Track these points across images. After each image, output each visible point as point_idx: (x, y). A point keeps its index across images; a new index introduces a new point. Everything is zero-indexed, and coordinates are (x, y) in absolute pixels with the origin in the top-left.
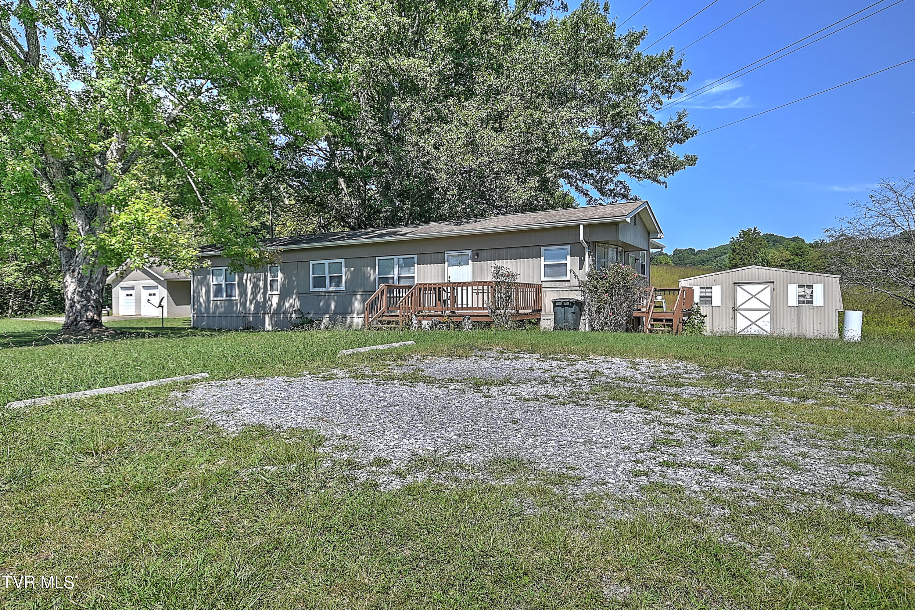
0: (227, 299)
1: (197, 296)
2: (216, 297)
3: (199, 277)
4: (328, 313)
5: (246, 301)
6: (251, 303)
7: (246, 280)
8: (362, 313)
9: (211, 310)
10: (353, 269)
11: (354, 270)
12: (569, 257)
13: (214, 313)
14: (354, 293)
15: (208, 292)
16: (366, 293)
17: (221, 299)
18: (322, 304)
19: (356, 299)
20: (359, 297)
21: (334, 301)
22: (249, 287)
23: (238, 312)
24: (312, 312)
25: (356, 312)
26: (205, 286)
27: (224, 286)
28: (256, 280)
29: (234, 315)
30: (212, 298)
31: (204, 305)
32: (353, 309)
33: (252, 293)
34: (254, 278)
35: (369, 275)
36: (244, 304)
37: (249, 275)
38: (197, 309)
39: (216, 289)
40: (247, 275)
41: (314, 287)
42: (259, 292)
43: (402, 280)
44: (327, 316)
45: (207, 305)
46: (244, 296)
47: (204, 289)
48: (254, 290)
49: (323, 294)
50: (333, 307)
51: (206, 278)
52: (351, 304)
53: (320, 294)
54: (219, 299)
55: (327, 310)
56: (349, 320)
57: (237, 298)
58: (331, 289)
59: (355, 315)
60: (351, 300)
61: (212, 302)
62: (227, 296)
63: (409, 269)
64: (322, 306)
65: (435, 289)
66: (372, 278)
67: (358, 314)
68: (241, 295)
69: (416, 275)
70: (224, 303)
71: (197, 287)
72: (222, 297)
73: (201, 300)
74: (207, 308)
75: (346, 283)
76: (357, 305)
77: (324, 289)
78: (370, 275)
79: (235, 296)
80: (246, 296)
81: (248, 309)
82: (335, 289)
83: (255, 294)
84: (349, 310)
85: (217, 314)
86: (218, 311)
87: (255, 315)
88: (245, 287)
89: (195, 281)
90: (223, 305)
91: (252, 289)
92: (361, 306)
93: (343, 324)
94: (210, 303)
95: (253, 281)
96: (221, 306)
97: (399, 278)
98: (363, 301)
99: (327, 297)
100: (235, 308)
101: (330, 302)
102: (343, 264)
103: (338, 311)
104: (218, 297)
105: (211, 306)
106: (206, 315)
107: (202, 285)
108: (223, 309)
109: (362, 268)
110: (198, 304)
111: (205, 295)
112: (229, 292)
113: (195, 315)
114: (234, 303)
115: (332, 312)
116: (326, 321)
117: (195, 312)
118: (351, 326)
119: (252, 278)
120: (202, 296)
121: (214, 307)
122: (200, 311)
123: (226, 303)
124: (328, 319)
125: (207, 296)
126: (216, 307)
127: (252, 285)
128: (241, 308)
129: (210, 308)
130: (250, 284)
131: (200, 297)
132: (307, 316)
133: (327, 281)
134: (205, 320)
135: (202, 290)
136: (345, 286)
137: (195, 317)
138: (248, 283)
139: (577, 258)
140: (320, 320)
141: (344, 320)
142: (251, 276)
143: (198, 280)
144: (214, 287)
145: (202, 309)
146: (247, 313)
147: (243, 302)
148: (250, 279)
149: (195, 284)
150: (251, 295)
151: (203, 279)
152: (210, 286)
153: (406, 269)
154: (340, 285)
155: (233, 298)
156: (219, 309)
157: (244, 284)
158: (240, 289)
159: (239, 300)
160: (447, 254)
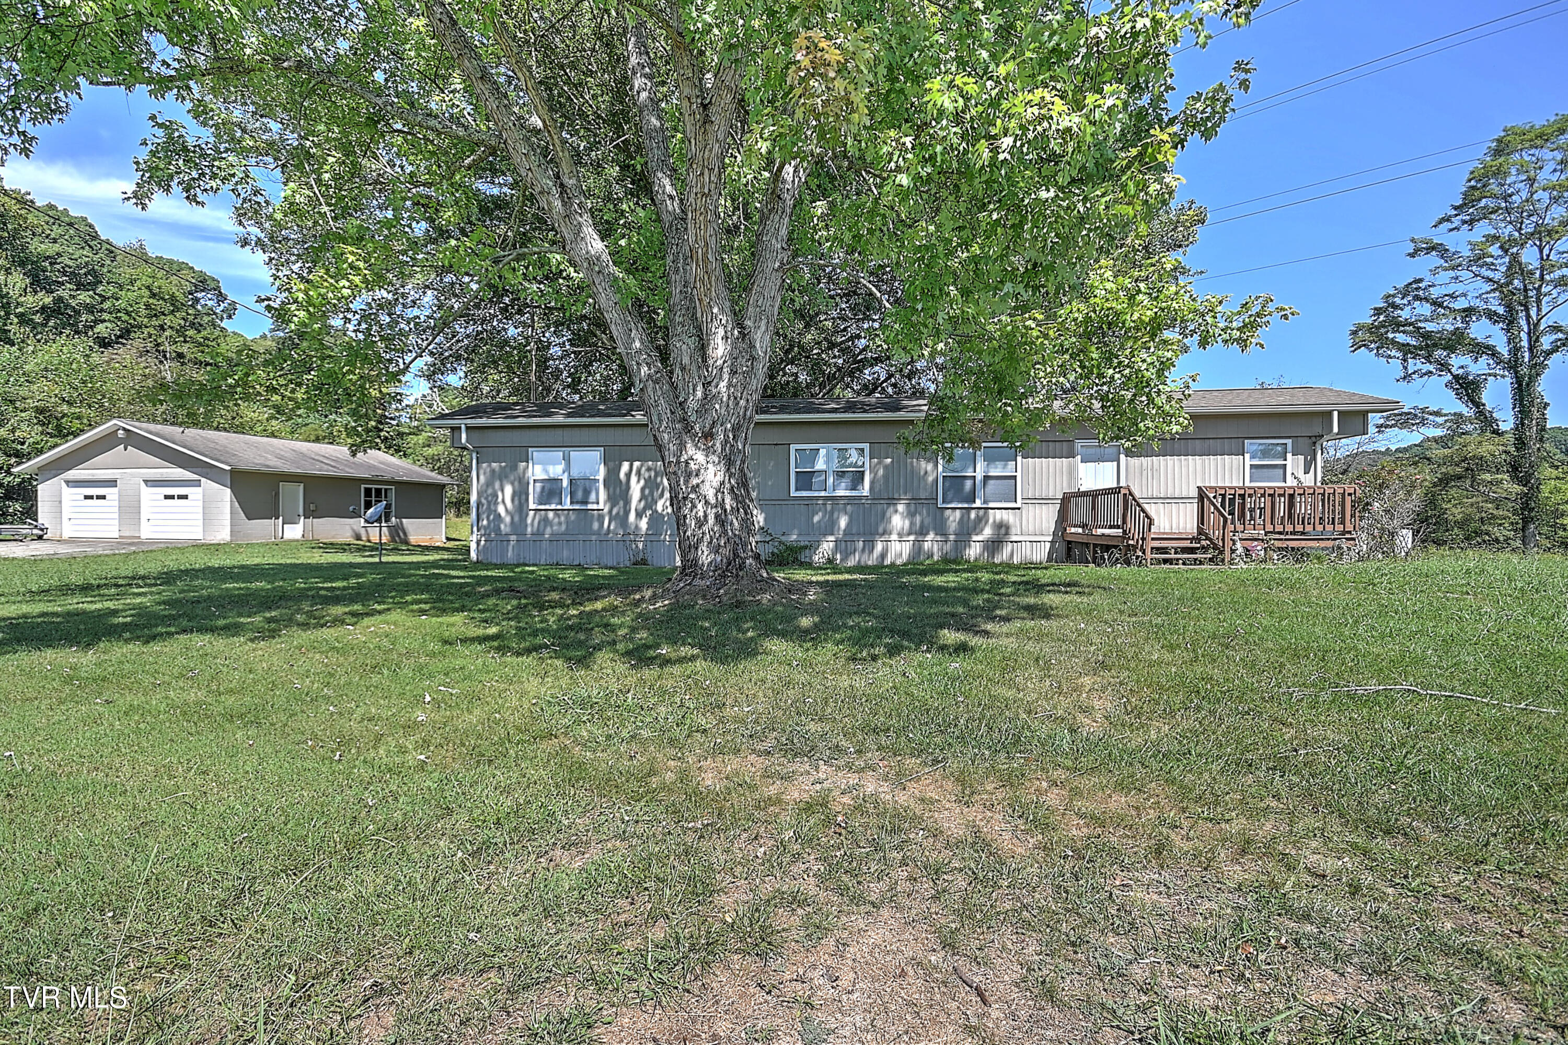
0: (571, 508)
1: (489, 503)
2: (541, 504)
3: (494, 465)
4: (832, 534)
5: (627, 513)
6: (639, 515)
7: (628, 475)
8: (909, 534)
9: (529, 529)
10: (889, 460)
11: (892, 462)
12: (1289, 456)
13: (539, 533)
14: (892, 501)
15: (521, 495)
16: (916, 504)
17: (559, 507)
18: (816, 519)
19: (896, 511)
20: (901, 508)
21: (846, 513)
22: (636, 488)
23: (604, 532)
24: (796, 531)
25: (895, 531)
26: (512, 484)
27: (565, 483)
28: (653, 474)
29: (594, 538)
30: (532, 505)
31: (508, 519)
32: (889, 527)
33: (643, 497)
34: (649, 469)
35: (922, 473)
36: (623, 519)
37: (636, 464)
38: (485, 528)
39: (543, 488)
40: (631, 466)
41: (797, 490)
42: (662, 495)
43: (991, 482)
44: (832, 538)
45: (516, 519)
46: (621, 503)
47: (508, 490)
48: (647, 492)
49: (820, 502)
50: (843, 522)
51: (515, 467)
52: (883, 517)
53: (814, 502)
54: (553, 507)
55: (830, 528)
56: (879, 547)
57: (601, 506)
58: (841, 493)
59: (894, 537)
60: (884, 514)
61: (532, 513)
62: (572, 503)
63: (1005, 466)
64: (819, 522)
65: (1224, 496)
66: (930, 479)
67: (900, 535)
68: (612, 500)
69: (1019, 475)
70: (567, 517)
71: (489, 484)
72: (561, 504)
73: (501, 509)
74: (518, 526)
75: (872, 483)
76: (898, 521)
77: (823, 494)
78: (926, 472)
79: (598, 503)
80: (627, 502)
81: (633, 527)
82: (848, 493)
83: (650, 499)
84: (881, 530)
85: (547, 536)
86: (548, 530)
87: (653, 538)
88: (624, 487)
89: (481, 472)
90: (563, 519)
91: (643, 490)
92: (907, 523)
93: (867, 551)
94: (527, 515)
95: (647, 475)
96: (556, 520)
97: (986, 478)
98: (911, 514)
99: (829, 507)
100: (596, 526)
101: (835, 515)
102: (867, 452)
103: (854, 531)
104: (550, 504)
105: (529, 521)
106: (513, 537)
107: (505, 482)
108: (563, 527)
109: (909, 460)
110: (492, 517)
111: (513, 500)
112: (580, 495)
113: (483, 539)
114: (593, 515)
115: (841, 532)
116: (827, 547)
117: (483, 532)
118: (883, 556)
119: (643, 469)
120: (503, 501)
121: (539, 523)
122: (498, 530)
123: (573, 517)
124: (831, 544)
125: (516, 502)
126: (542, 523)
127: (642, 482)
128: (612, 528)
129: (526, 526)
130: (638, 481)
131: (496, 503)
132: (783, 538)
133: (831, 480)
134: (510, 548)
135: (503, 491)
136: (871, 489)
137: (483, 543)
138: (634, 479)
139: (1301, 458)
140: (813, 547)
141: (870, 545)
142: (642, 466)
143: (493, 471)
144: (538, 485)
145: (502, 526)
146: (630, 534)
147: (618, 513)
148: (639, 473)
149: (482, 478)
150: (640, 501)
151: (508, 470)
152: (528, 483)
153: (1000, 464)
154: (860, 487)
155: (590, 507)
156: (552, 526)
157: (621, 481)
158: (611, 490)
159: (606, 510)
160: (1079, 444)
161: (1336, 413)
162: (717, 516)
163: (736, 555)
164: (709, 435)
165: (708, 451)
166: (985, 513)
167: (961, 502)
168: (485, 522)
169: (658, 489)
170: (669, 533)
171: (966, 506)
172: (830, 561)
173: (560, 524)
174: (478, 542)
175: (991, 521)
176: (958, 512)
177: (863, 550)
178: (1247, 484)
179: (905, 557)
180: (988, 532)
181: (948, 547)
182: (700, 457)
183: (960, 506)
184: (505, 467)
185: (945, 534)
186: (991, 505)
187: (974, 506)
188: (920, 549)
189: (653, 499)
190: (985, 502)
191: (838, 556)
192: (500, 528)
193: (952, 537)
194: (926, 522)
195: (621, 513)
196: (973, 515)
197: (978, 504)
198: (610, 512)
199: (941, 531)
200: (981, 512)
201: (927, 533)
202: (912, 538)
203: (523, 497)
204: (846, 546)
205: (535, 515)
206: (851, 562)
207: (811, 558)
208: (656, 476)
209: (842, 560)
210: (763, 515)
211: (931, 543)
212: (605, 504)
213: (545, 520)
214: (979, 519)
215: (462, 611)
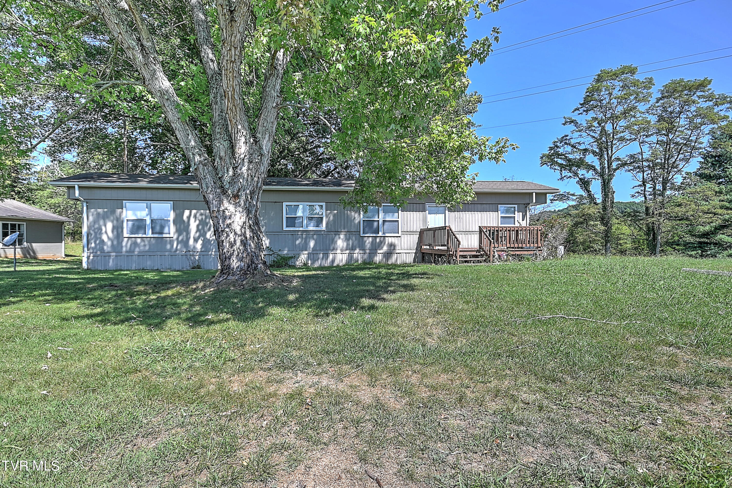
0: (152, 236)
1: (96, 233)
2: (132, 233)
3: (99, 210)
4: (306, 250)
5: (188, 239)
6: (196, 240)
7: (189, 218)
8: (346, 250)
9: (124, 249)
10: (336, 212)
12: (516, 212)
13: (131, 251)
14: (337, 233)
15: (118, 228)
16: (349, 235)
17: (144, 236)
18: (297, 242)
19: (340, 238)
20: (342, 236)
21: (313, 239)
22: (193, 225)
23: (173, 250)
24: (287, 249)
25: (339, 249)
26: (112, 222)
27: (148, 222)
28: (204, 217)
29: (167, 254)
30: (126, 235)
31: (109, 243)
32: (336, 246)
33: (198, 230)
34: (201, 215)
35: (353, 218)
36: (185, 243)
37: (194, 212)
38: (93, 248)
39: (133, 225)
40: (191, 213)
41: (287, 227)
42: (209, 229)
43: (386, 223)
44: (306, 252)
45: (115, 243)
46: (185, 234)
47: (110, 225)
48: (200, 227)
49: (299, 233)
50: (312, 244)
51: (113, 212)
52: (333, 241)
53: (296, 233)
54: (140, 235)
55: (305, 247)
56: (331, 257)
57: (171, 235)
58: (311, 228)
59: (339, 251)
60: (333, 240)
61: (126, 239)
62: (153, 233)
63: (393, 215)
64: (299, 244)
65: (490, 231)
66: (357, 222)
67: (342, 250)
68: (179, 231)
69: (400, 220)
70: (150, 241)
71: (96, 222)
72: (145, 234)
73: (104, 237)
74: (117, 247)
75: (327, 224)
76: (341, 243)
77: (301, 229)
78: (355, 218)
79: (169, 234)
80: (188, 233)
81: (192, 247)
82: (314, 229)
83: (202, 231)
84: (332, 248)
85: (136, 253)
86: (137, 250)
87: (204, 253)
88: (186, 224)
89: (90, 214)
90: (147, 243)
91: (198, 226)
92: (345, 244)
93: (324, 259)
94: (123, 241)
95: (200, 218)
96: (142, 244)
97: (384, 221)
98: (347, 239)
99: (304, 236)
100: (168, 247)
101: (308, 240)
102: (324, 207)
103: (318, 249)
104: (138, 234)
105: (124, 244)
106: (113, 254)
107: (107, 220)
108: (147, 248)
109: (346, 212)
110: (98, 242)
111: (113, 232)
112: (158, 228)
113: (92, 255)
114: (167, 241)
115: (311, 249)
116: (303, 257)
117: (91, 251)
118: (333, 261)
119: (198, 215)
120: (106, 232)
121: (131, 245)
122: (102, 250)
123: (152, 240)
124: (306, 256)
125: (115, 233)
126: (133, 246)
127: (197, 222)
128: (179, 248)
129: (122, 247)
130: (195, 221)
131: (101, 233)
132: (280, 253)
133: (305, 222)
134: (111, 261)
135: (105, 226)
136: (327, 226)
137: (91, 258)
138: (192, 220)
139: (521, 213)
140: (296, 257)
141: (326, 256)
142: (197, 212)
143: (98, 214)
144: (130, 223)
145: (105, 247)
146: (190, 252)
147: (182, 240)
148: (195, 216)
149: (91, 218)
150: (196, 232)
151: (109, 213)
152: (123, 222)
153: (391, 214)
154: (321, 225)
155: (164, 236)
156: (139, 248)
157: (184, 221)
158: (178, 226)
159: (175, 237)
160: (427, 205)
161: (534, 194)
162: (242, 241)
163: (252, 262)
164: (236, 196)
165: (237, 205)
166: (384, 239)
167: (372, 233)
168: (93, 245)
169: (207, 226)
170: (214, 250)
171: (375, 235)
172: (305, 264)
173: (145, 245)
174: (88, 257)
175: (387, 243)
176: (370, 239)
177: (323, 258)
178: (500, 225)
179: (344, 262)
180: (385, 248)
181: (366, 256)
182: (231, 208)
183: (372, 235)
184: (106, 211)
185: (364, 250)
186: (387, 235)
187: (378, 235)
188: (352, 257)
189: (204, 231)
190: (384, 233)
191: (310, 262)
192: (103, 249)
193: (368, 251)
194: (355, 244)
195: (185, 239)
196: (378, 240)
197: (380, 234)
198: (177, 239)
199: (362, 247)
200: (382, 238)
201: (355, 249)
202: (348, 252)
203: (120, 230)
204: (314, 256)
205: (128, 241)
206: (316, 265)
207: (295, 263)
208: (206, 218)
209: (311, 264)
210: (268, 240)
211: (358, 255)
212: (174, 234)
213: (135, 244)
214: (381, 242)
215: (76, 300)
